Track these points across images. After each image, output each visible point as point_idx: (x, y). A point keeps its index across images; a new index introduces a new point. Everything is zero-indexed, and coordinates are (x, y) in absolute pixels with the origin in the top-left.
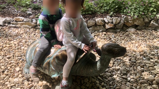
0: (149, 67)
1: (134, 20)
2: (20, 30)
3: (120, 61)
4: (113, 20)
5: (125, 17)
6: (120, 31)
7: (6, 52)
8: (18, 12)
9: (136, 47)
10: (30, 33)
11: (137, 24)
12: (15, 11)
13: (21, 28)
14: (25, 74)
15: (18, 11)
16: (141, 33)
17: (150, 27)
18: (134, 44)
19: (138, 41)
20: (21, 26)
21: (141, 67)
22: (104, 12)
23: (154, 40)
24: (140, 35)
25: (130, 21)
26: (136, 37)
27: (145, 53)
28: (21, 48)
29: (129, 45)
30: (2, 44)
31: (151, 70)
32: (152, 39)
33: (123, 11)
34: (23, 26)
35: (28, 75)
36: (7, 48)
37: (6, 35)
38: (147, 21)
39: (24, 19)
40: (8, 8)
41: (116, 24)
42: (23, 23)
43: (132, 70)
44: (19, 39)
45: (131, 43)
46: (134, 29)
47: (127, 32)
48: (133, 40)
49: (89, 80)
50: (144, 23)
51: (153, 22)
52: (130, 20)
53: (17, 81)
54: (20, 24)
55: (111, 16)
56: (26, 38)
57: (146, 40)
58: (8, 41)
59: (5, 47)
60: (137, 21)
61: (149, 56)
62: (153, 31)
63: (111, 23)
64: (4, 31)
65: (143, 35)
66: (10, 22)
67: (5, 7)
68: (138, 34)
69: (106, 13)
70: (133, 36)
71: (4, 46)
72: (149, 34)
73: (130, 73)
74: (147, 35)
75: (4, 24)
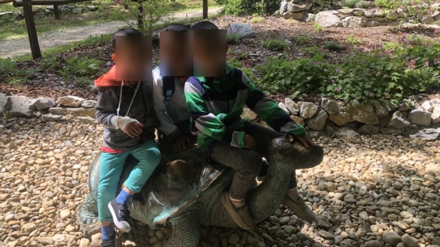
0: (388, 213)
1: (352, 110)
2: (71, 126)
3: (318, 200)
4: (301, 108)
5: (329, 101)
6: (319, 136)
7: (34, 176)
8: (69, 86)
9: (356, 171)
10: (96, 135)
11: (359, 120)
12: (62, 85)
13: (74, 123)
14: (81, 223)
15: (68, 84)
16: (369, 142)
17: (392, 127)
18: (353, 165)
19: (363, 157)
20: (73, 118)
21: (369, 214)
22: (278, 91)
23: (401, 158)
24: (368, 146)
25: (341, 111)
26: (358, 149)
27: (378, 184)
28: (71, 167)
29: (340, 166)
30: (26, 157)
31: (393, 221)
32: (397, 154)
33: (325, 90)
34: (79, 117)
35: (91, 226)
36: (38, 167)
37: (35, 139)
38: (383, 112)
39: (82, 102)
40: (43, 78)
41: (308, 119)
42: (80, 112)
43: (345, 220)
44: (68, 148)
45: (346, 162)
46: (352, 131)
47: (335, 139)
48: (350, 156)
49: (240, 239)
50: (377, 119)
51: (398, 115)
52: (343, 111)
53: (61, 240)
54: (72, 114)
55: (296, 100)
56: (85, 145)
57: (381, 157)
58: (41, 152)
59: (32, 165)
60: (360, 113)
61: (387, 190)
62: (400, 137)
63: (295, 115)
64: (31, 130)
65: (375, 146)
66: (49, 108)
67: (36, 77)
68: (364, 143)
69: (282, 92)
70: (350, 147)
71: (31, 162)
72: (390, 144)
73: (341, 226)
74: (386, 146)
75: (32, 112)
